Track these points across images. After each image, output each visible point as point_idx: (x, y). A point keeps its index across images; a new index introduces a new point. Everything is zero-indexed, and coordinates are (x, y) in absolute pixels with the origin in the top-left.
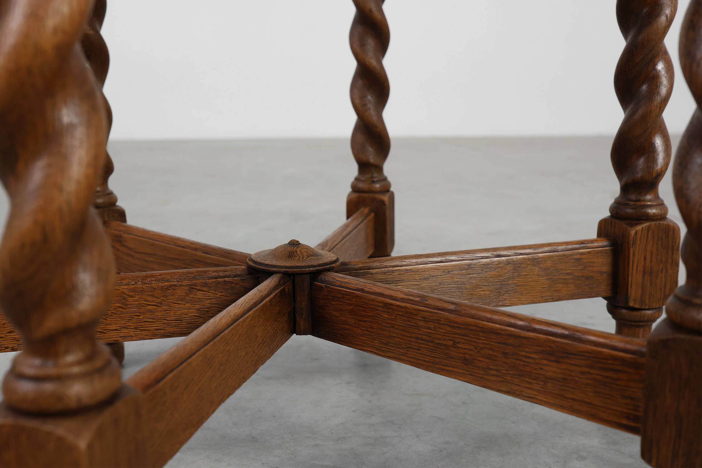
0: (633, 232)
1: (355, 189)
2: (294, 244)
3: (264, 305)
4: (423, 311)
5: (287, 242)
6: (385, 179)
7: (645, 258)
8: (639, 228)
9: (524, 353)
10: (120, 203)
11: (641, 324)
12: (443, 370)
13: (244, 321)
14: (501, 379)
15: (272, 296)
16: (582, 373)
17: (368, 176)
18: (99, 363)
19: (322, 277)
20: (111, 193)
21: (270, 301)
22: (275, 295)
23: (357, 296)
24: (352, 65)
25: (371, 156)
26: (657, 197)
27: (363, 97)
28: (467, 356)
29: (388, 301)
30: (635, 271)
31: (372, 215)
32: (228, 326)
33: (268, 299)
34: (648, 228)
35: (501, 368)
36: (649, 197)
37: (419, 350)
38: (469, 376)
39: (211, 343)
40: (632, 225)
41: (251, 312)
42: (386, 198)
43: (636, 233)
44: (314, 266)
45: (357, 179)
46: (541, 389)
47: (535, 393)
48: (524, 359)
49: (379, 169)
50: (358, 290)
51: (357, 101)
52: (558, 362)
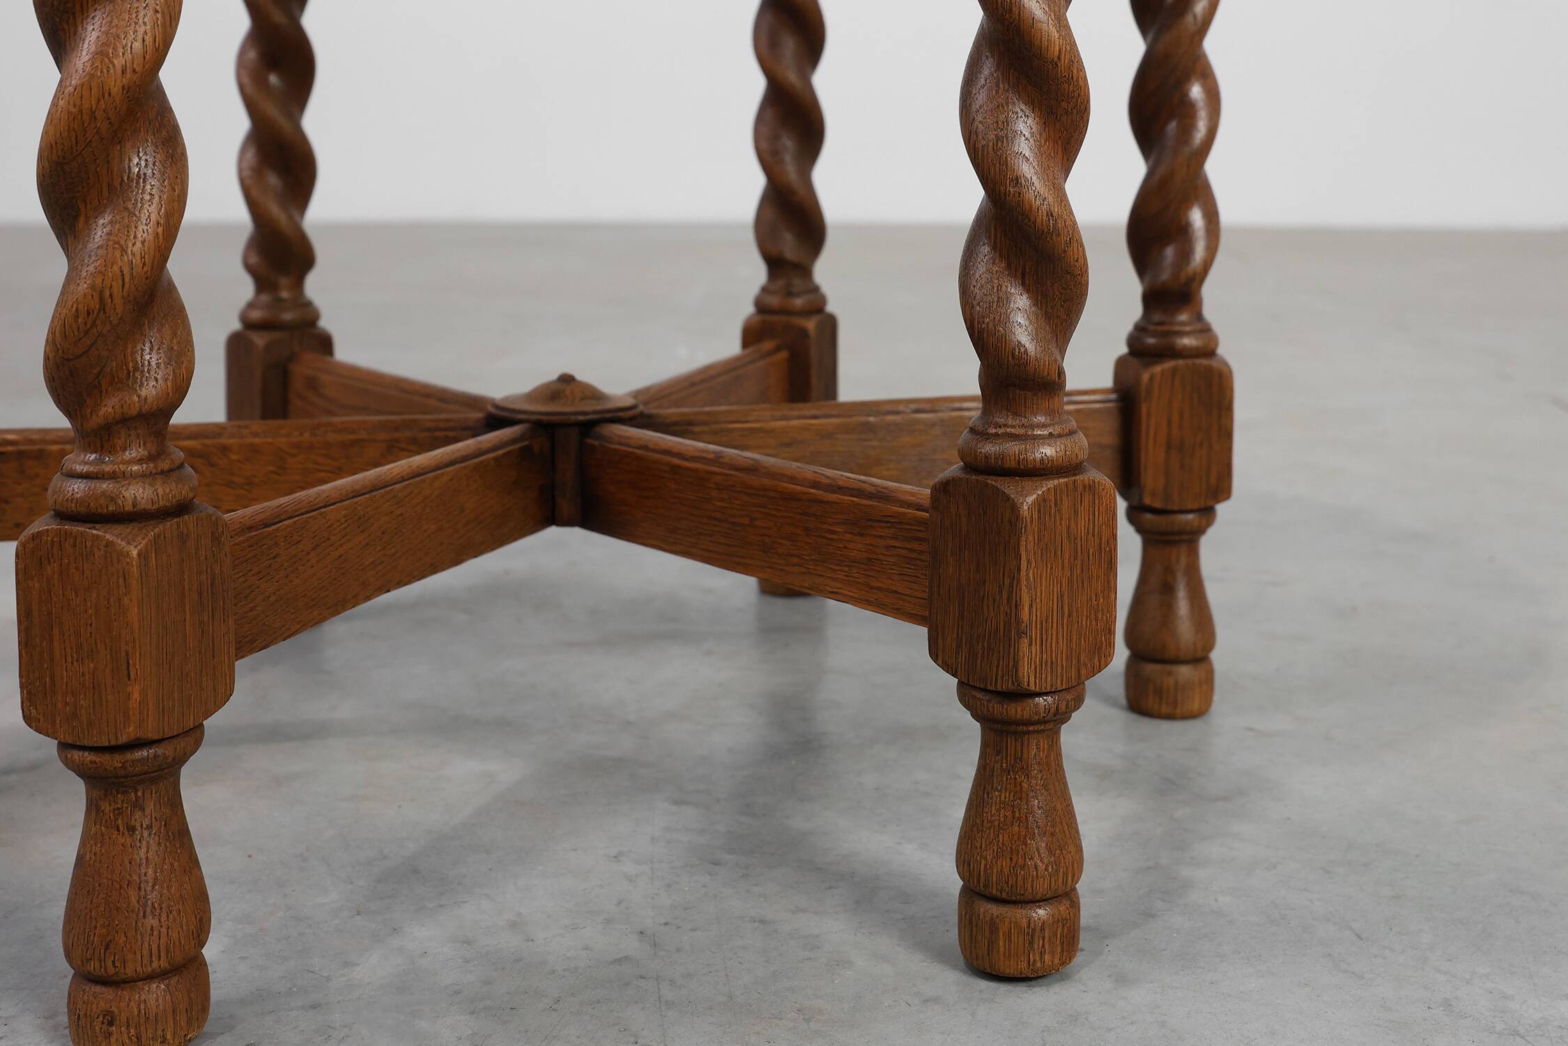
0: (1146, 377)
1: (761, 307)
2: (567, 379)
3: (482, 462)
4: (716, 474)
5: (554, 377)
6: (816, 289)
7: (1169, 423)
8: (1158, 369)
9: (826, 526)
10: (326, 323)
11: (1172, 538)
12: (739, 564)
13: (436, 478)
14: (803, 570)
15: (501, 452)
16: (888, 547)
17: (781, 283)
18: (165, 465)
19: (597, 429)
20: (308, 304)
21: (496, 459)
22: (509, 453)
23: (639, 458)
24: (755, 85)
25: (789, 246)
26: (1199, 317)
27: (775, 138)
28: (767, 540)
29: (676, 461)
30: (1151, 444)
31: (784, 355)
32: (403, 480)
33: (491, 455)
34: (1174, 371)
35: (802, 552)
36: (1183, 317)
37: (711, 536)
38: (768, 570)
39: (367, 496)
40: (1147, 365)
41: (451, 468)
42: (811, 325)
43: (1151, 378)
44: (585, 413)
45: (764, 290)
46: (845, 578)
47: (839, 585)
48: (827, 535)
49: (805, 271)
50: (640, 447)
51: (764, 145)
52: (861, 535)
